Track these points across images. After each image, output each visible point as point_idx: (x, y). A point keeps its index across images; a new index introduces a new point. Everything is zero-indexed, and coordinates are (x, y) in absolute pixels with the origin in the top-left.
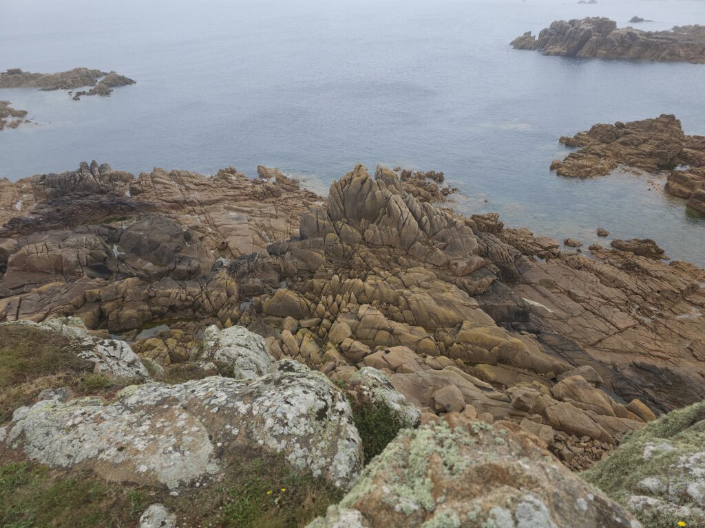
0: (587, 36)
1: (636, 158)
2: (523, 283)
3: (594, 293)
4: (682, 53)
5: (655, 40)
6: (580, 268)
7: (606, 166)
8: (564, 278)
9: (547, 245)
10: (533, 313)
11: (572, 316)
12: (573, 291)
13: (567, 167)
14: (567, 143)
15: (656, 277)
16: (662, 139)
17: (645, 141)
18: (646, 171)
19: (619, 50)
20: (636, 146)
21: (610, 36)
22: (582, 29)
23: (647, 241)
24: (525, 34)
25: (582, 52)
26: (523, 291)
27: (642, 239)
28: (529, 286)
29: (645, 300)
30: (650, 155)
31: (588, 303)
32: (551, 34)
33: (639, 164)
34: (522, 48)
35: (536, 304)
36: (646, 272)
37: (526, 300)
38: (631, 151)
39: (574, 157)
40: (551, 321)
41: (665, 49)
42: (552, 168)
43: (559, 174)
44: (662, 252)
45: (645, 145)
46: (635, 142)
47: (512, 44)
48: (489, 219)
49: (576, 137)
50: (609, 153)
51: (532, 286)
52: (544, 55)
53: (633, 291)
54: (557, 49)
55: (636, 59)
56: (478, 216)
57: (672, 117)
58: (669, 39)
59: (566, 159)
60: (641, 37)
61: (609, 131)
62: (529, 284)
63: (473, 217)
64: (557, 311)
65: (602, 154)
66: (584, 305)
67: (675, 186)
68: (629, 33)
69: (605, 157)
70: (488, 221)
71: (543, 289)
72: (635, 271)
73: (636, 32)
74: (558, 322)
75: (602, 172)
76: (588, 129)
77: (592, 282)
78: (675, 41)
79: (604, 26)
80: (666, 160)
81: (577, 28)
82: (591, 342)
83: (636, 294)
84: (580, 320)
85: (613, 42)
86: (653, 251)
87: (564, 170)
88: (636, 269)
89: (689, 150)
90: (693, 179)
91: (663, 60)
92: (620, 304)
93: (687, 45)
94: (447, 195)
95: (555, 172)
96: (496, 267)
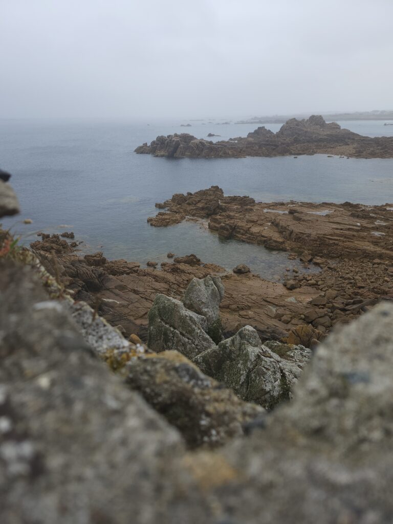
0: (177, 145)
1: (195, 211)
2: (105, 290)
3: (150, 288)
4: (230, 153)
5: (215, 146)
6: (145, 276)
7: (178, 218)
8: (132, 282)
10: (107, 306)
11: (132, 303)
12: (136, 289)
13: (155, 221)
14: (159, 206)
15: (188, 273)
16: (208, 199)
17: (199, 201)
18: (201, 218)
19: (197, 152)
20: (195, 205)
21: (190, 144)
22: (174, 140)
23: (192, 255)
24: (144, 144)
25: (177, 154)
26: (104, 295)
27: (189, 255)
28: (108, 292)
29: (180, 286)
30: (203, 209)
31: (144, 294)
32: (157, 144)
33: (197, 215)
34: (142, 153)
35: (111, 300)
36: (183, 271)
37: (105, 300)
38: (192, 208)
39: (161, 215)
40: (117, 308)
41: (221, 151)
42: (148, 221)
43: (152, 225)
44: (199, 261)
45: (200, 203)
46: (194, 202)
47: (135, 151)
48: (95, 256)
49: (165, 203)
50: (182, 210)
51: (110, 291)
52: (155, 156)
53: (173, 283)
54: (162, 153)
55: (207, 157)
56: (89, 256)
57: (217, 187)
58: (223, 145)
59: (157, 216)
61: (181, 197)
62: (108, 289)
63: (86, 257)
64: (123, 302)
65: (177, 211)
66: (141, 295)
67: (213, 224)
68: (200, 142)
69: (179, 212)
70: (95, 258)
71: (117, 291)
72: (178, 272)
73: (204, 142)
74: (122, 308)
75: (177, 222)
76: (171, 198)
77: (149, 282)
78: (225, 146)
79: (187, 138)
80: (211, 211)
81: (171, 140)
82: (140, 315)
83: (174, 284)
84: (136, 304)
85: (193, 148)
86: (195, 260)
87: (154, 223)
88: (178, 271)
89: (223, 204)
90: (220, 219)
91: (221, 157)
92: (164, 291)
93: (232, 148)
94: (74, 246)
95: (149, 224)
96: (82, 282)
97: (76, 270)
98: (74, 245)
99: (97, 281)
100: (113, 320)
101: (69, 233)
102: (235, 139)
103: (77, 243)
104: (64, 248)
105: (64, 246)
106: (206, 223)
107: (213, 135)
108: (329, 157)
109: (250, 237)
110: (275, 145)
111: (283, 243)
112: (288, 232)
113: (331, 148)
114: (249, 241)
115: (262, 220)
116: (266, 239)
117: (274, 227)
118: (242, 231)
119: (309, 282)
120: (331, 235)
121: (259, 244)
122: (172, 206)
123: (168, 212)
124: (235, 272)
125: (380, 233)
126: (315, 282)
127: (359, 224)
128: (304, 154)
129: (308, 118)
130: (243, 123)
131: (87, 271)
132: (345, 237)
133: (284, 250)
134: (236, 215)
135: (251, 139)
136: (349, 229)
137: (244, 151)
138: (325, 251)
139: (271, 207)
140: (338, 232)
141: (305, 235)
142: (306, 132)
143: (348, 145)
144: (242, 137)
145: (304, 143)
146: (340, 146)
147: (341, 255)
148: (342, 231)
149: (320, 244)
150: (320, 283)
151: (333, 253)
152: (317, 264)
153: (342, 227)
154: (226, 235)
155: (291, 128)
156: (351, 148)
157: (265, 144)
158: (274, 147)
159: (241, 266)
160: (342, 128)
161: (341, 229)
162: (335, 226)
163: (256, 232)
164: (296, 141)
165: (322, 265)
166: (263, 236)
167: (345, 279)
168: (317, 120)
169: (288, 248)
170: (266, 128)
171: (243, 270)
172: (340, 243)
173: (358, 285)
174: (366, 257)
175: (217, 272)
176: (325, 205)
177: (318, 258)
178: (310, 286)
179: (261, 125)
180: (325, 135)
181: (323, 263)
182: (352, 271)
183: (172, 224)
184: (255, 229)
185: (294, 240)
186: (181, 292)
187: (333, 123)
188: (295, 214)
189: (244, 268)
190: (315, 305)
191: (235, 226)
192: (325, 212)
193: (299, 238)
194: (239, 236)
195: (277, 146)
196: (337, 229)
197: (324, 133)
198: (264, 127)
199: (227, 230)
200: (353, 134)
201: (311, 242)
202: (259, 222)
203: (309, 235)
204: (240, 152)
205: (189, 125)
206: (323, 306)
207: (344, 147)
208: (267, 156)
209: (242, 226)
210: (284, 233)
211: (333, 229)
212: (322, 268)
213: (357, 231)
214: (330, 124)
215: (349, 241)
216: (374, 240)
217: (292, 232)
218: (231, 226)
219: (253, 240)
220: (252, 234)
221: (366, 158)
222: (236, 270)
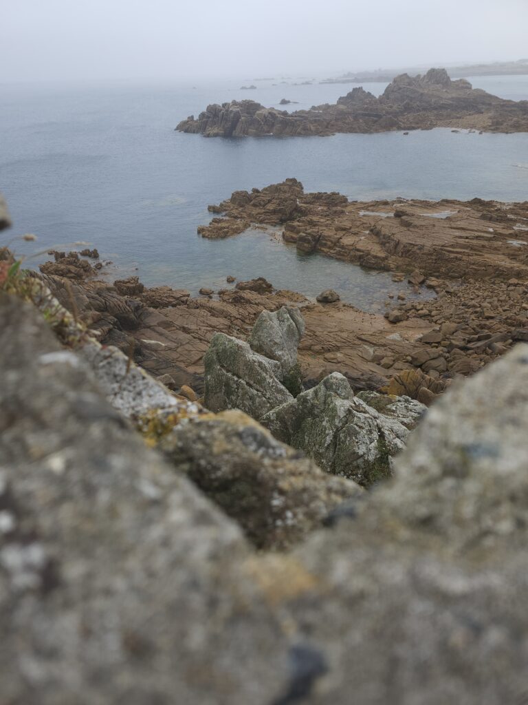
0: (237, 117)
1: (263, 216)
2: (144, 327)
3: (204, 325)
4: (313, 128)
5: (290, 118)
6: (198, 308)
7: (241, 226)
8: (181, 317)
9: (179, 295)
10: (148, 349)
11: (182, 345)
12: (186, 326)
13: (209, 231)
14: (213, 210)
15: (256, 304)
16: (281, 199)
17: (269, 201)
18: (272, 225)
19: (265, 128)
20: (264, 206)
21: (255, 116)
22: (232, 111)
23: (260, 279)
24: (189, 118)
25: (236, 132)
26: (143, 334)
27: (256, 279)
28: (149, 330)
29: (244, 322)
30: (274, 212)
31: (197, 333)
32: (209, 117)
33: (267, 221)
34: (186, 131)
35: (153, 342)
36: (249, 302)
37: (145, 341)
38: (259, 211)
39: (216, 222)
40: (162, 352)
41: (299, 126)
42: (199, 232)
43: (204, 236)
44: (270, 286)
45: (270, 204)
46: (262, 203)
47: (177, 129)
48: (129, 282)
49: (221, 205)
50: (244, 215)
51: (151, 329)
52: (205, 136)
53: (235, 317)
54: (216, 131)
55: (280, 135)
56: (120, 282)
57: (294, 180)
58: (302, 117)
59: (210, 224)
60: (279, 116)
62: (149, 327)
63: (116, 283)
64: (170, 344)
65: (239, 216)
66: (193, 335)
67: (288, 234)
68: (269, 113)
69: (241, 218)
70: (128, 285)
71: (161, 329)
73: (275, 112)
74: (169, 352)
75: (237, 231)
76: (230, 197)
77: (203, 316)
78: (306, 118)
79: (250, 107)
80: (286, 215)
81: (227, 111)
82: (193, 361)
83: (237, 319)
84: (187, 347)
85: (259, 121)
86: (264, 286)
87: (207, 234)
88: (243, 301)
89: (303, 205)
90: (299, 226)
91: (299, 135)
92: (223, 329)
93: (315, 121)
94: (99, 269)
95: (201, 235)
96: (113, 318)
97: (104, 301)
98: (99, 267)
99: (132, 316)
100: (158, 368)
101: (91, 250)
102: (319, 107)
103: (104, 264)
104: (85, 271)
105: (86, 268)
106: (279, 232)
107: (289, 102)
108: (453, 131)
109: (340, 251)
110: (377, 116)
111: (386, 258)
112: (392, 244)
113: (458, 118)
114: (338, 257)
115: (358, 227)
116: (362, 253)
117: (374, 237)
118: (329, 243)
119: (420, 312)
120: (452, 246)
121: (352, 261)
122: (232, 209)
123: (227, 218)
124: (319, 301)
125: (520, 242)
126: (427, 312)
127: (491, 230)
128: (418, 128)
129: (426, 74)
130: (330, 82)
131: (119, 303)
132: (472, 249)
133: (386, 269)
134: (322, 220)
135: (342, 107)
136: (477, 238)
137: (333, 125)
138: (443, 270)
139: (370, 208)
140: (461, 241)
141: (416, 247)
142: (422, 94)
143: (482, 113)
144: (330, 104)
145: (418, 111)
146: (470, 115)
147: (465, 274)
148: (467, 240)
149: (436, 260)
150: (434, 313)
151: (454, 272)
152: (430, 287)
153: (468, 235)
154: (306, 250)
155: (400, 89)
156: (485, 118)
157: (362, 114)
158: (375, 119)
159: (328, 292)
160: (473, 88)
161: (467, 238)
162: (458, 233)
163: (348, 243)
164: (408, 109)
165: (438, 289)
166: (358, 250)
167: (469, 307)
168: (437, 76)
169: (392, 266)
170: (364, 89)
171: (330, 297)
172: (465, 258)
173: (486, 314)
174: (498, 276)
175: (295, 301)
176: (446, 203)
177: (433, 278)
178: (421, 317)
179: (357, 86)
180: (449, 99)
181: (439, 286)
182: (478, 296)
183: (232, 234)
184: (347, 240)
185: (400, 254)
186: (247, 329)
187: (461, 80)
188: (403, 217)
189: (332, 295)
190: (427, 343)
191: (320, 236)
192: (445, 213)
193: (408, 252)
194: (325, 250)
195: (380, 117)
196: (461, 237)
197: (448, 95)
198: (360, 88)
199: (309, 242)
200: (490, 96)
201: (425, 256)
202: (352, 230)
203: (421, 248)
204: (327, 127)
205: (253, 87)
206: (437, 345)
207: (477, 116)
208: (365, 132)
209: (330, 237)
210: (387, 245)
211: (456, 237)
212: (437, 293)
213: (489, 239)
214: (457, 81)
215: (476, 255)
216: (511, 252)
217: (398, 244)
218: (313, 237)
219: (343, 255)
220: (343, 247)
221: (507, 133)
222: (320, 298)
